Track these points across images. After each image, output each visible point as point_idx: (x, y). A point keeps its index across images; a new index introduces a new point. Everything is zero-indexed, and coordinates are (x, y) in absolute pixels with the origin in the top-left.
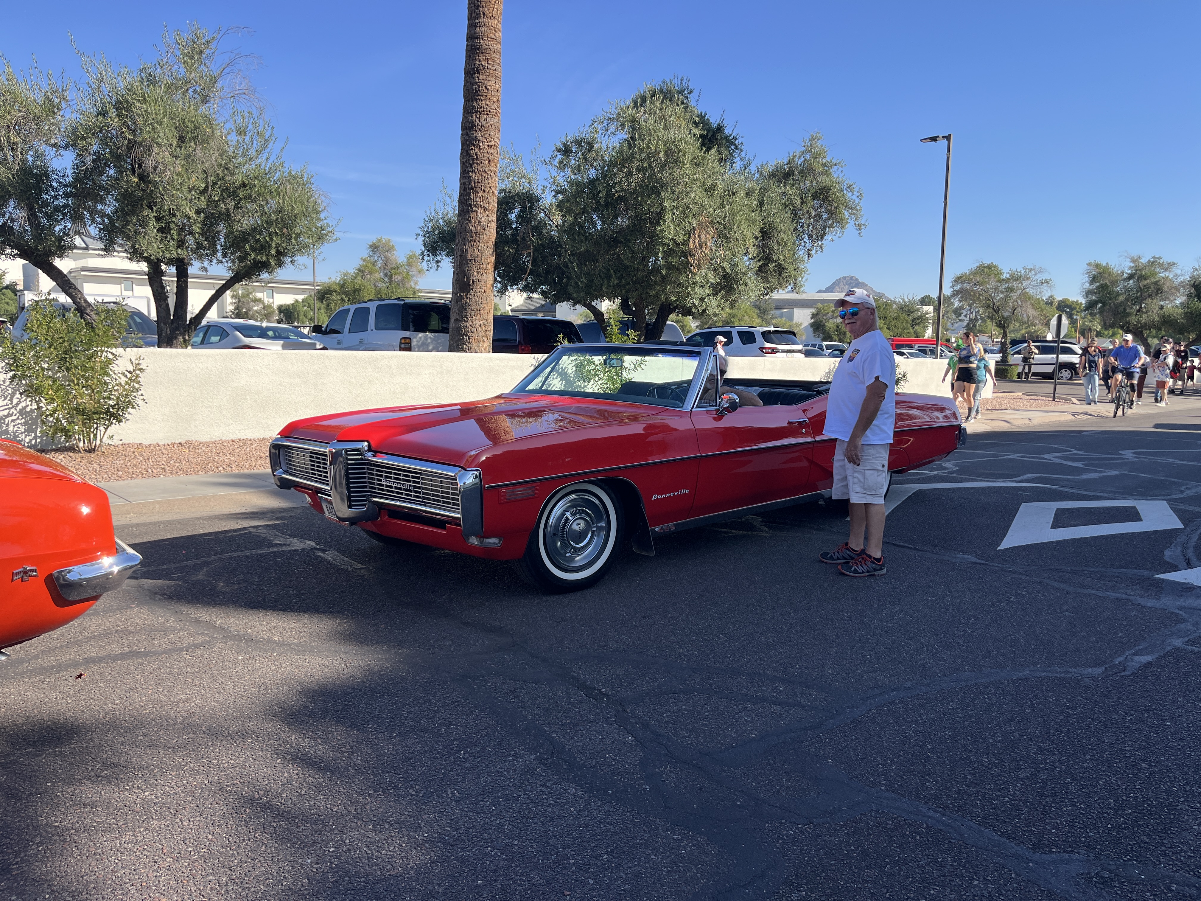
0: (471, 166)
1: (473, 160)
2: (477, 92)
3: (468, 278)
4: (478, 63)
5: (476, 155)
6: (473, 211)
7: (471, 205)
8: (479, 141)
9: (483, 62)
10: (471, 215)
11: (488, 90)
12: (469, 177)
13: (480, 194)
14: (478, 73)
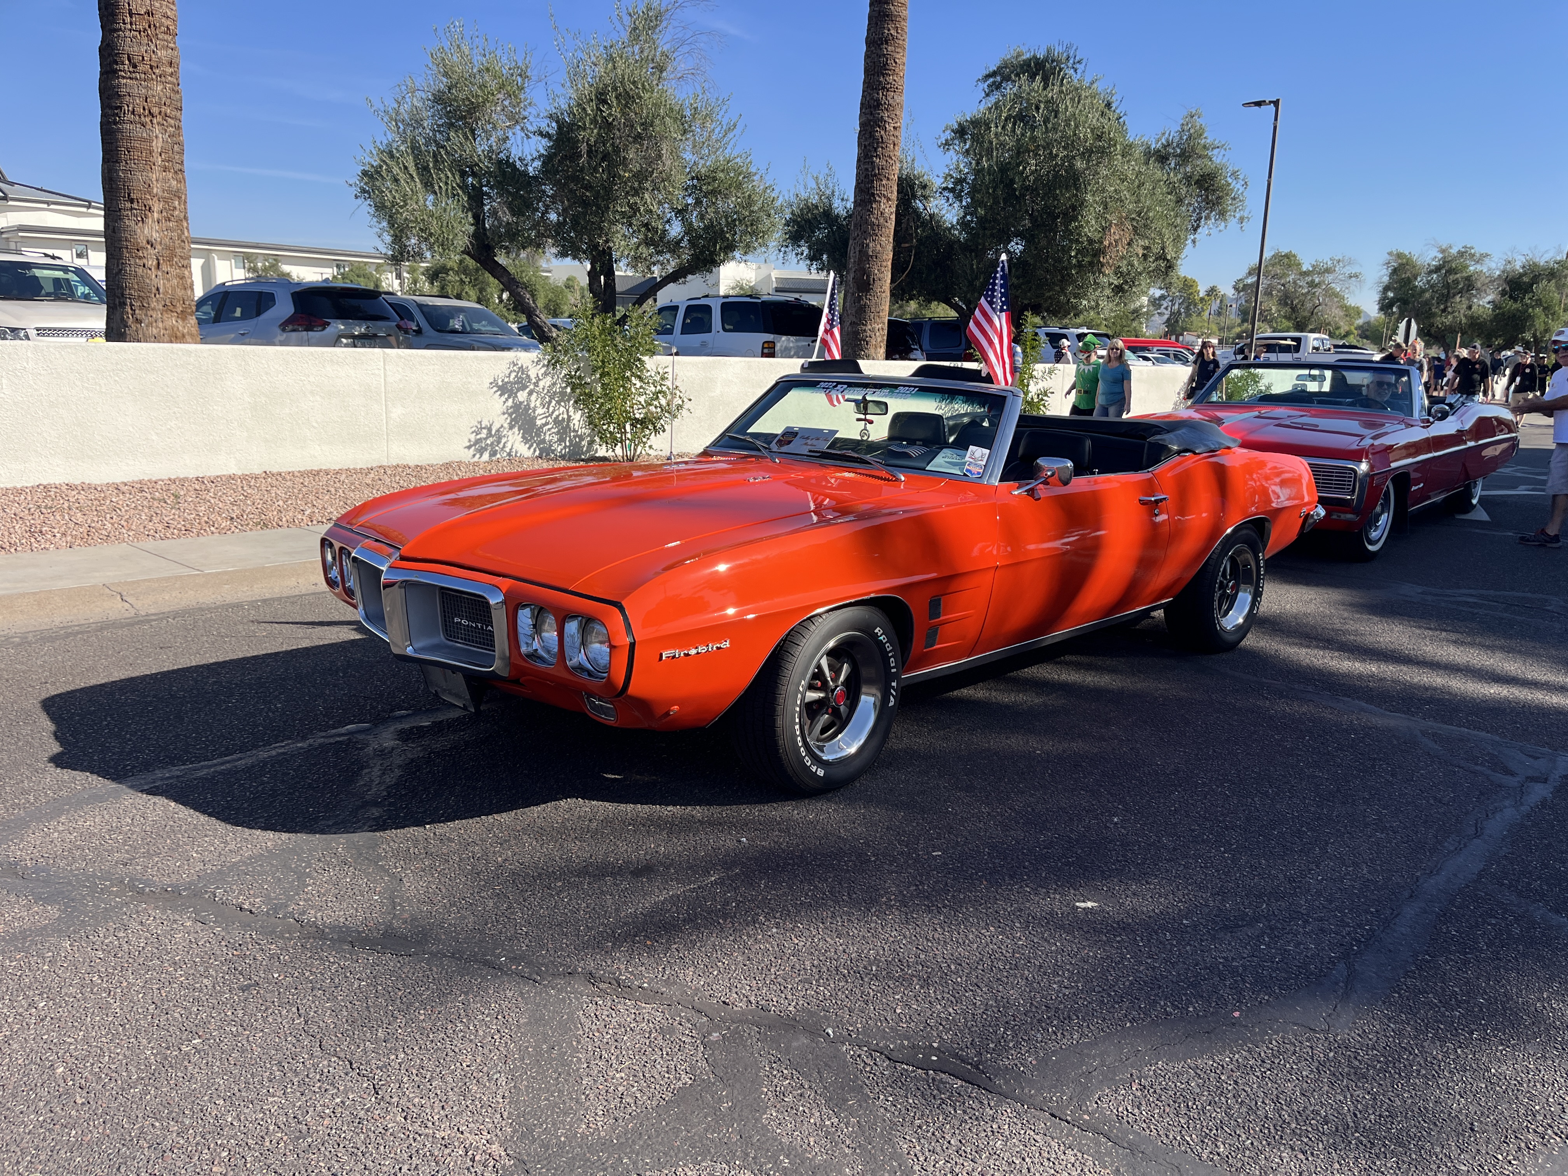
0: (876, 150)
1: (878, 143)
3: (868, 277)
4: (886, 31)
5: (882, 138)
6: (875, 201)
7: (873, 194)
8: (885, 121)
9: (892, 32)
10: (874, 206)
11: (896, 63)
12: (873, 163)
13: (884, 182)
14: (887, 43)
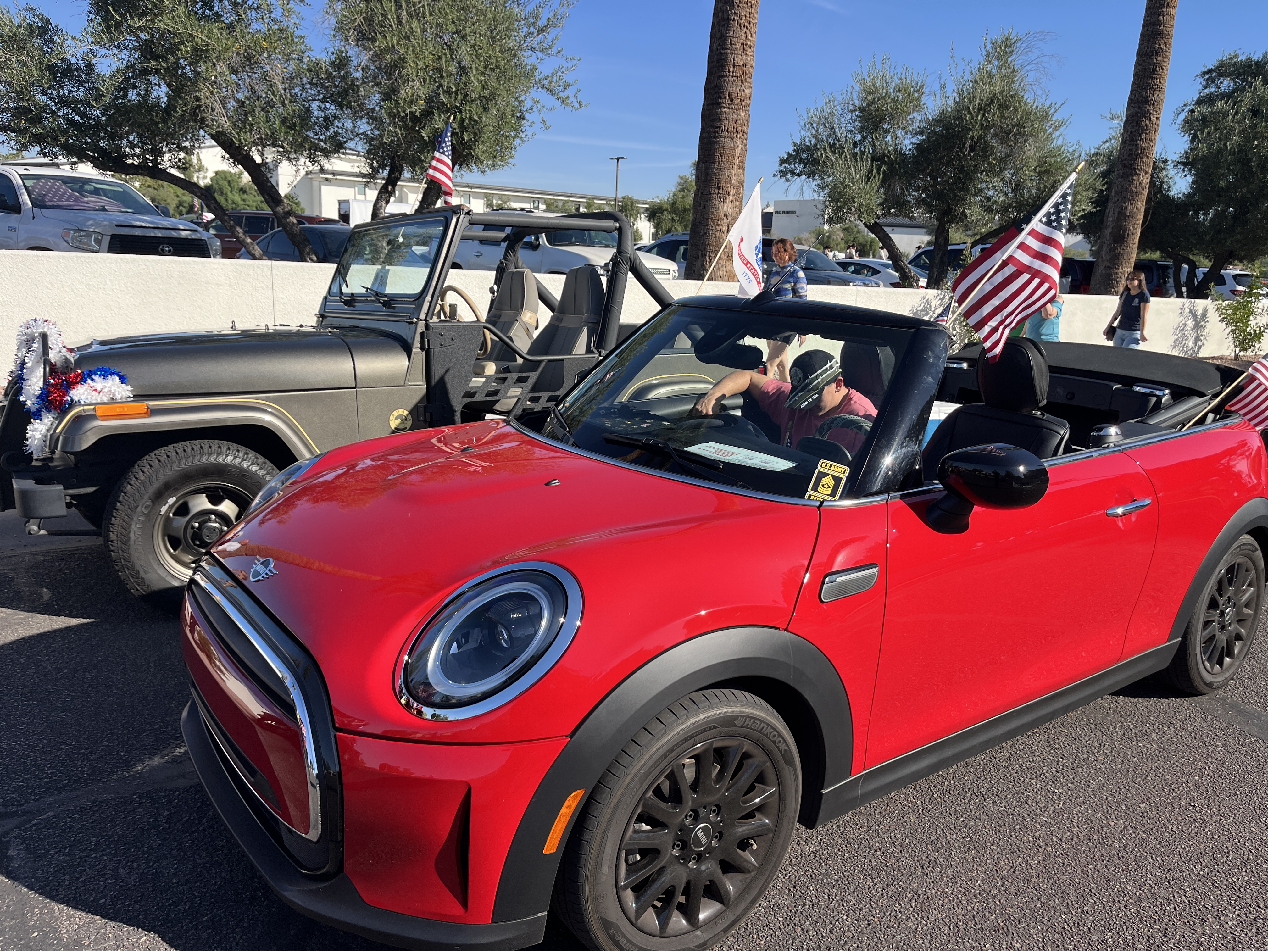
2: (1153, 71)
4: (1157, 46)
6: (1136, 174)
9: (1162, 46)
10: (1134, 178)
14: (1157, 55)
